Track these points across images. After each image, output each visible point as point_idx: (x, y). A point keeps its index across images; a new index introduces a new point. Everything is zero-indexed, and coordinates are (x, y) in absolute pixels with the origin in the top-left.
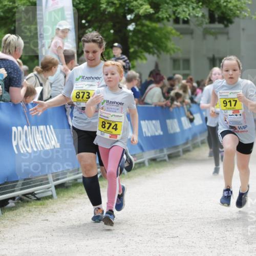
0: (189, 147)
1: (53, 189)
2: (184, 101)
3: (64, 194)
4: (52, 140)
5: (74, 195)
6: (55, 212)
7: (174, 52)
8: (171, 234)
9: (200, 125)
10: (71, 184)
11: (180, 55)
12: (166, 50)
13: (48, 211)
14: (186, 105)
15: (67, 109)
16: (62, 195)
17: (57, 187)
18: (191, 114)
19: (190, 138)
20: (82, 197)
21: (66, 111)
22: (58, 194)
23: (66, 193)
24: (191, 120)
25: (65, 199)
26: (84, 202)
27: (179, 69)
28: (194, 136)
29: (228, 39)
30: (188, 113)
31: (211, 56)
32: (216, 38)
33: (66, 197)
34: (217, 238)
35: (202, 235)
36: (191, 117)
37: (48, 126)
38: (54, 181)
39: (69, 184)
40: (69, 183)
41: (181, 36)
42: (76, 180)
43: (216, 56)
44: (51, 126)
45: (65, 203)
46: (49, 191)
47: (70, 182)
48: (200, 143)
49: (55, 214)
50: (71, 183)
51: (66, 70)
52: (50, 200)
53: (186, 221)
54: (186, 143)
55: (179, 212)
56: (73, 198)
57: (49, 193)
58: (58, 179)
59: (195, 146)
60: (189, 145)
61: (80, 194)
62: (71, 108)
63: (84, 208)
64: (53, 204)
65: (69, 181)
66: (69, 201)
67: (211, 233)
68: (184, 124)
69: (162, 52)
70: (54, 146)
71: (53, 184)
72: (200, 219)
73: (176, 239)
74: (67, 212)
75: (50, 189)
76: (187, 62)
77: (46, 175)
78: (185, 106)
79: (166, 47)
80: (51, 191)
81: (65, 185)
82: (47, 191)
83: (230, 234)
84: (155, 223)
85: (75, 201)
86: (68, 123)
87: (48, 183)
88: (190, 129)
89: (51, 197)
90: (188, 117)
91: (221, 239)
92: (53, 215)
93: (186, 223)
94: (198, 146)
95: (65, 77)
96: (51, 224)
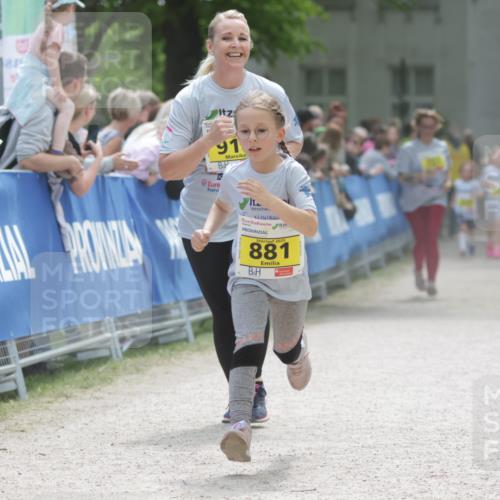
0: (342, 278)
1: (19, 376)
2: (330, 169)
3: (44, 389)
4: (18, 260)
5: (68, 390)
6: (23, 431)
7: (308, 51)
8: (300, 484)
9: (368, 227)
10: (62, 365)
11: (322, 60)
12: (290, 47)
13: (6, 429)
14: (337, 177)
15: (54, 188)
16: (39, 390)
17: (28, 371)
18: (349, 199)
19: (346, 257)
20: (88, 396)
21: (50, 190)
22: (29, 387)
23: (49, 386)
24: (349, 215)
25: (45, 399)
26: (93, 407)
27: (319, 92)
28: (355, 253)
29: (438, 21)
30: (341, 198)
31: (396, 61)
32: (409, 20)
33: (50, 396)
34: (409, 492)
35: (372, 486)
36: (349, 206)
37: (7, 228)
38: (22, 356)
39: (58, 365)
40: (56, 362)
41: (326, 16)
42: (73, 354)
43: (409, 62)
44: (15, 228)
45: (47, 408)
46: (9, 381)
47: (59, 359)
48: (368, 268)
49: (24, 434)
50: (61, 362)
51: (62, 100)
52: (12, 402)
53: (335, 454)
54: (336, 268)
55: (318, 432)
56: (67, 397)
57: (9, 387)
58: (32, 353)
59: (357, 276)
60: (342, 273)
61: (82, 387)
62: (62, 183)
63: (91, 421)
64: (18, 412)
65: (56, 356)
66: (56, 405)
67: (394, 481)
68: (330, 224)
69: (280, 53)
70: (22, 274)
71: (18, 363)
72: (370, 447)
73: (310, 494)
74: (51, 430)
75: (13, 376)
76: (339, 75)
77: (4, 343)
78: (334, 181)
79: (290, 41)
80: (15, 381)
81: (48, 366)
82: (4, 382)
83: (440, 484)
84: (262, 457)
85: (71, 404)
86: (56, 218)
87: (7, 362)
88: (345, 235)
89: (14, 395)
90: (340, 206)
91: (418, 495)
92: (19, 438)
93: (334, 456)
94: (364, 276)
95: (56, 113)
96: (14, 459)
